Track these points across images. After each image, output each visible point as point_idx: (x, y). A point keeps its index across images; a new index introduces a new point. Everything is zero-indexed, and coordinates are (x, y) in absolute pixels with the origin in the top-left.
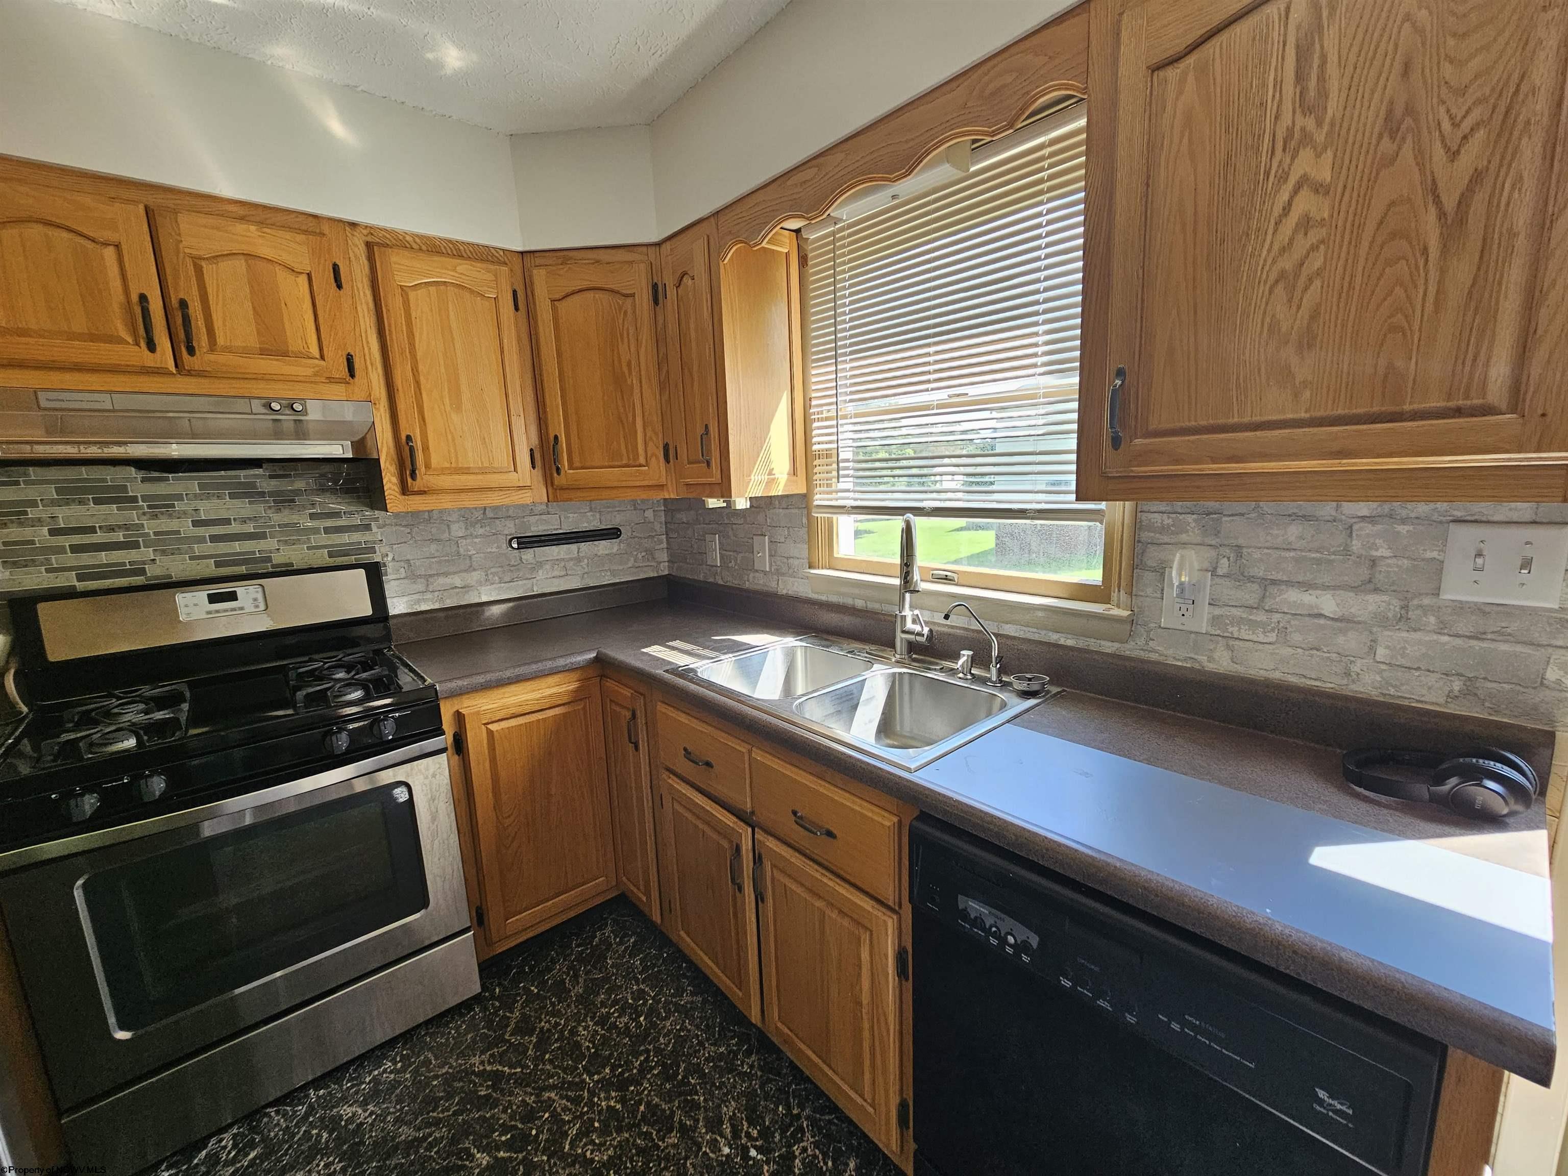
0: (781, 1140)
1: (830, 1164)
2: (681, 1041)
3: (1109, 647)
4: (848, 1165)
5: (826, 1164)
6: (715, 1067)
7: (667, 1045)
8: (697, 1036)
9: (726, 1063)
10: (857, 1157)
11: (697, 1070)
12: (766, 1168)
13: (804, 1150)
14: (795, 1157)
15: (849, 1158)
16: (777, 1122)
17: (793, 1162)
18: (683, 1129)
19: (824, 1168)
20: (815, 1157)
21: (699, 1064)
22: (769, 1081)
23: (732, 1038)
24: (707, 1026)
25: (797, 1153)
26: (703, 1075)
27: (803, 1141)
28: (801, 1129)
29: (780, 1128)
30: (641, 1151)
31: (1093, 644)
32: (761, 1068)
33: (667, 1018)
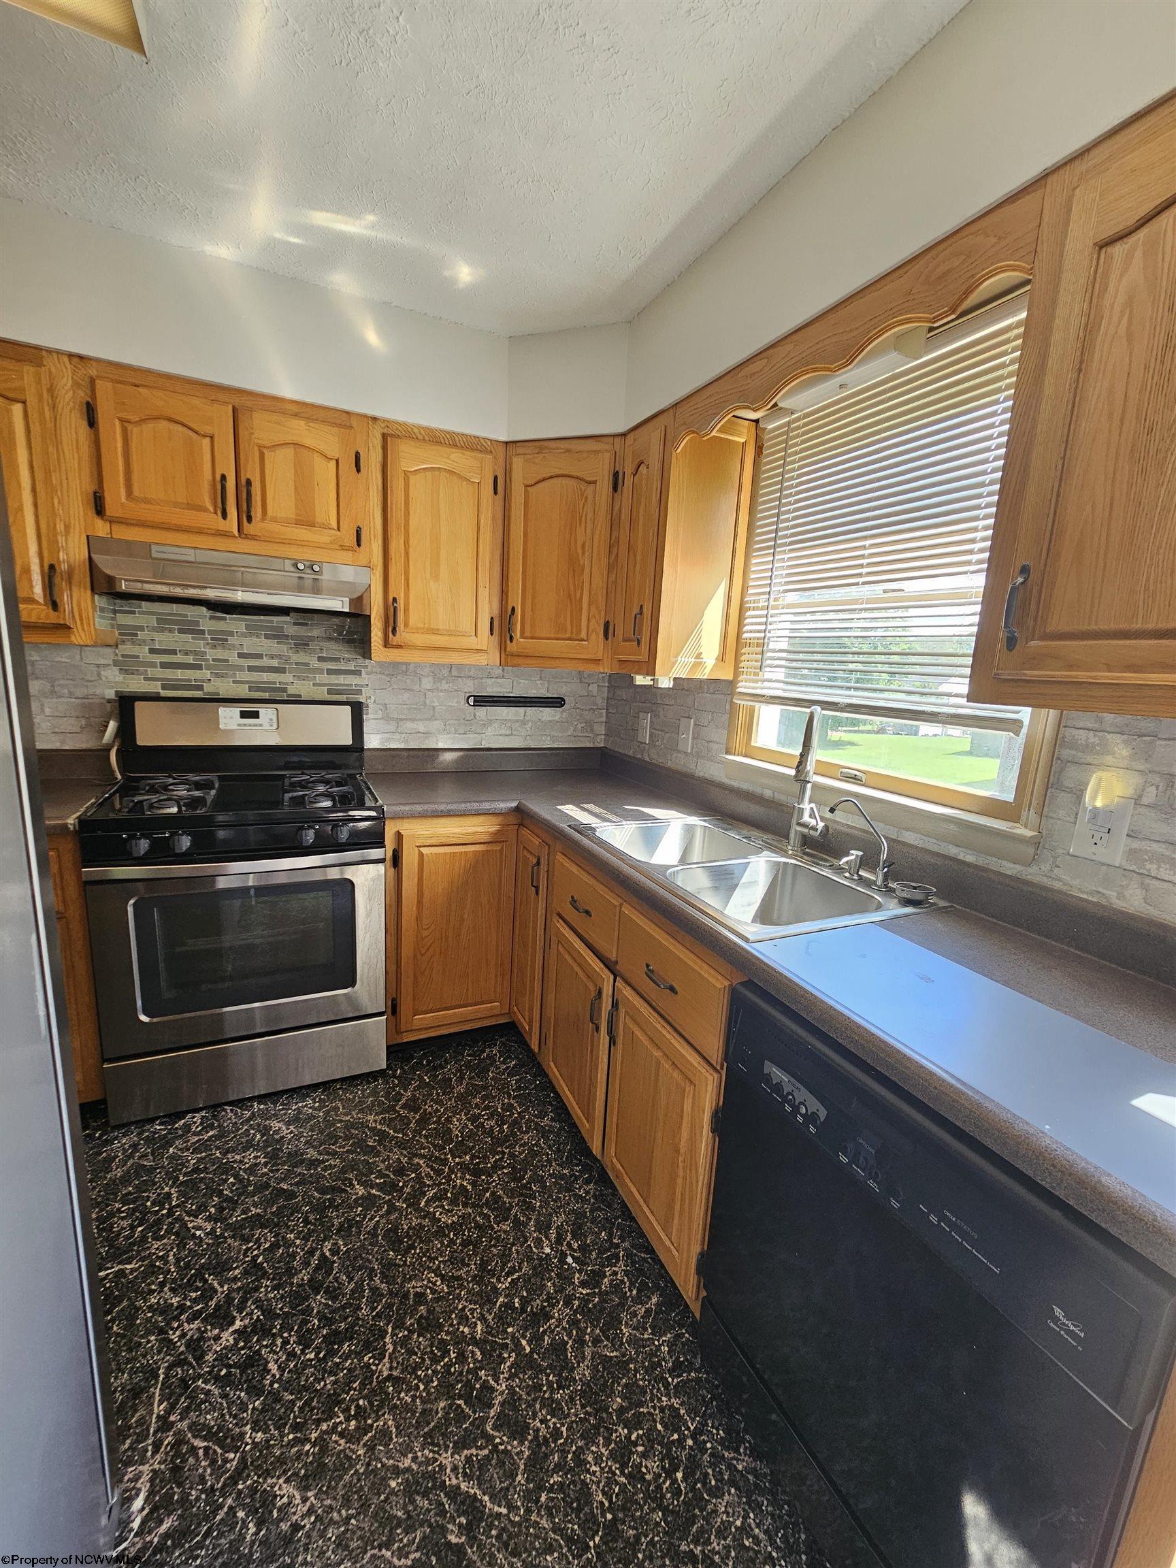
0: (596, 1259)
1: (635, 1292)
2: (533, 1154)
3: (1009, 868)
4: (651, 1299)
5: (631, 1291)
6: (555, 1183)
7: (520, 1153)
8: (548, 1154)
9: (566, 1183)
10: (660, 1296)
11: (541, 1181)
12: (577, 1275)
13: (615, 1273)
14: (606, 1277)
15: (653, 1294)
16: (597, 1244)
17: (603, 1279)
18: (516, 1221)
19: (628, 1294)
20: (622, 1282)
21: (543, 1177)
22: (599, 1209)
23: (577, 1165)
24: (558, 1149)
25: (607, 1274)
26: (544, 1186)
27: (616, 1266)
28: (617, 1256)
29: (598, 1249)
30: (478, 1226)
31: (993, 863)
32: (594, 1196)
33: (526, 1132)
